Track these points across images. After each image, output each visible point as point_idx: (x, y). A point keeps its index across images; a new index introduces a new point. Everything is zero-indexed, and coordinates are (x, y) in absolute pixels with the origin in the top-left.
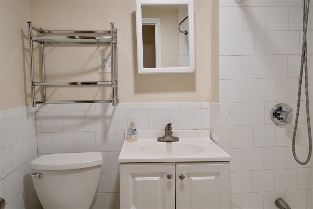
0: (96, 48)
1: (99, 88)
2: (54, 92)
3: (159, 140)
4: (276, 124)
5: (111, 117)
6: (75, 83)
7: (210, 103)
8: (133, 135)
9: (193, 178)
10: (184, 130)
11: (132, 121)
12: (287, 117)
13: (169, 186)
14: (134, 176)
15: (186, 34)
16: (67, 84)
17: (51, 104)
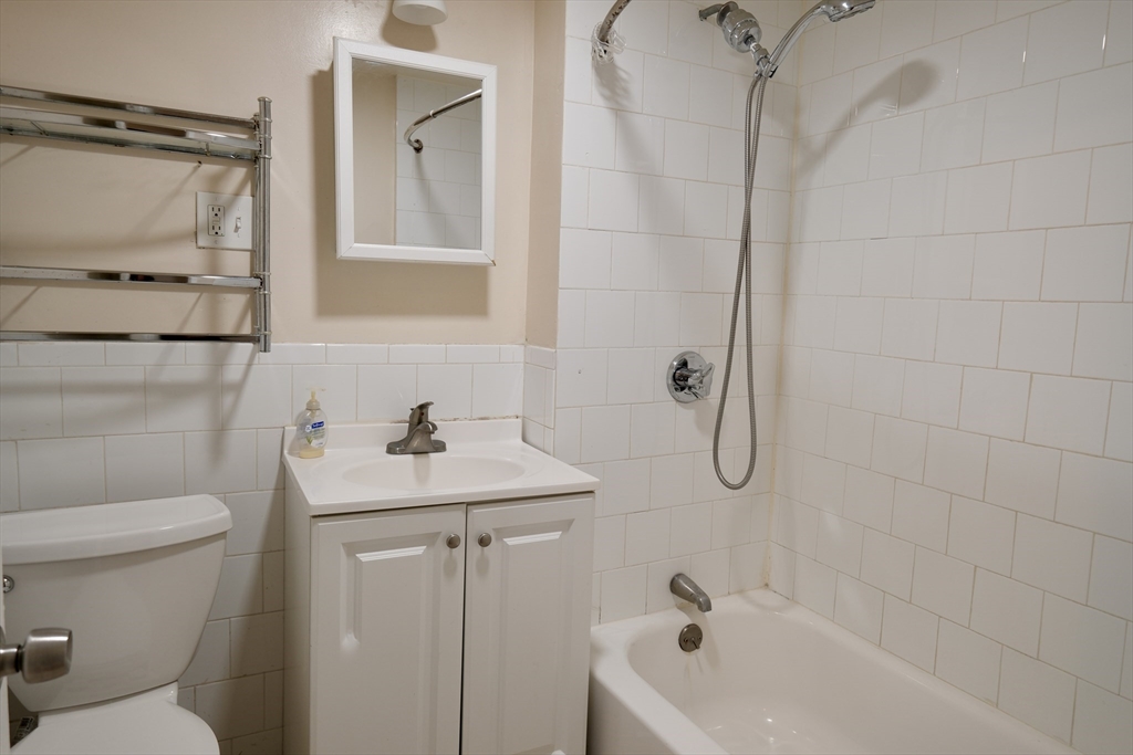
0: (189, 166)
1: (198, 294)
2: (26, 300)
3: (391, 449)
4: (677, 401)
5: (238, 388)
6: (113, 276)
7: (523, 347)
8: (316, 438)
9: (510, 541)
10: (455, 420)
11: (313, 396)
12: (701, 382)
13: (449, 569)
14: (352, 549)
15: (418, 150)
16: (83, 276)
17: (14, 344)
